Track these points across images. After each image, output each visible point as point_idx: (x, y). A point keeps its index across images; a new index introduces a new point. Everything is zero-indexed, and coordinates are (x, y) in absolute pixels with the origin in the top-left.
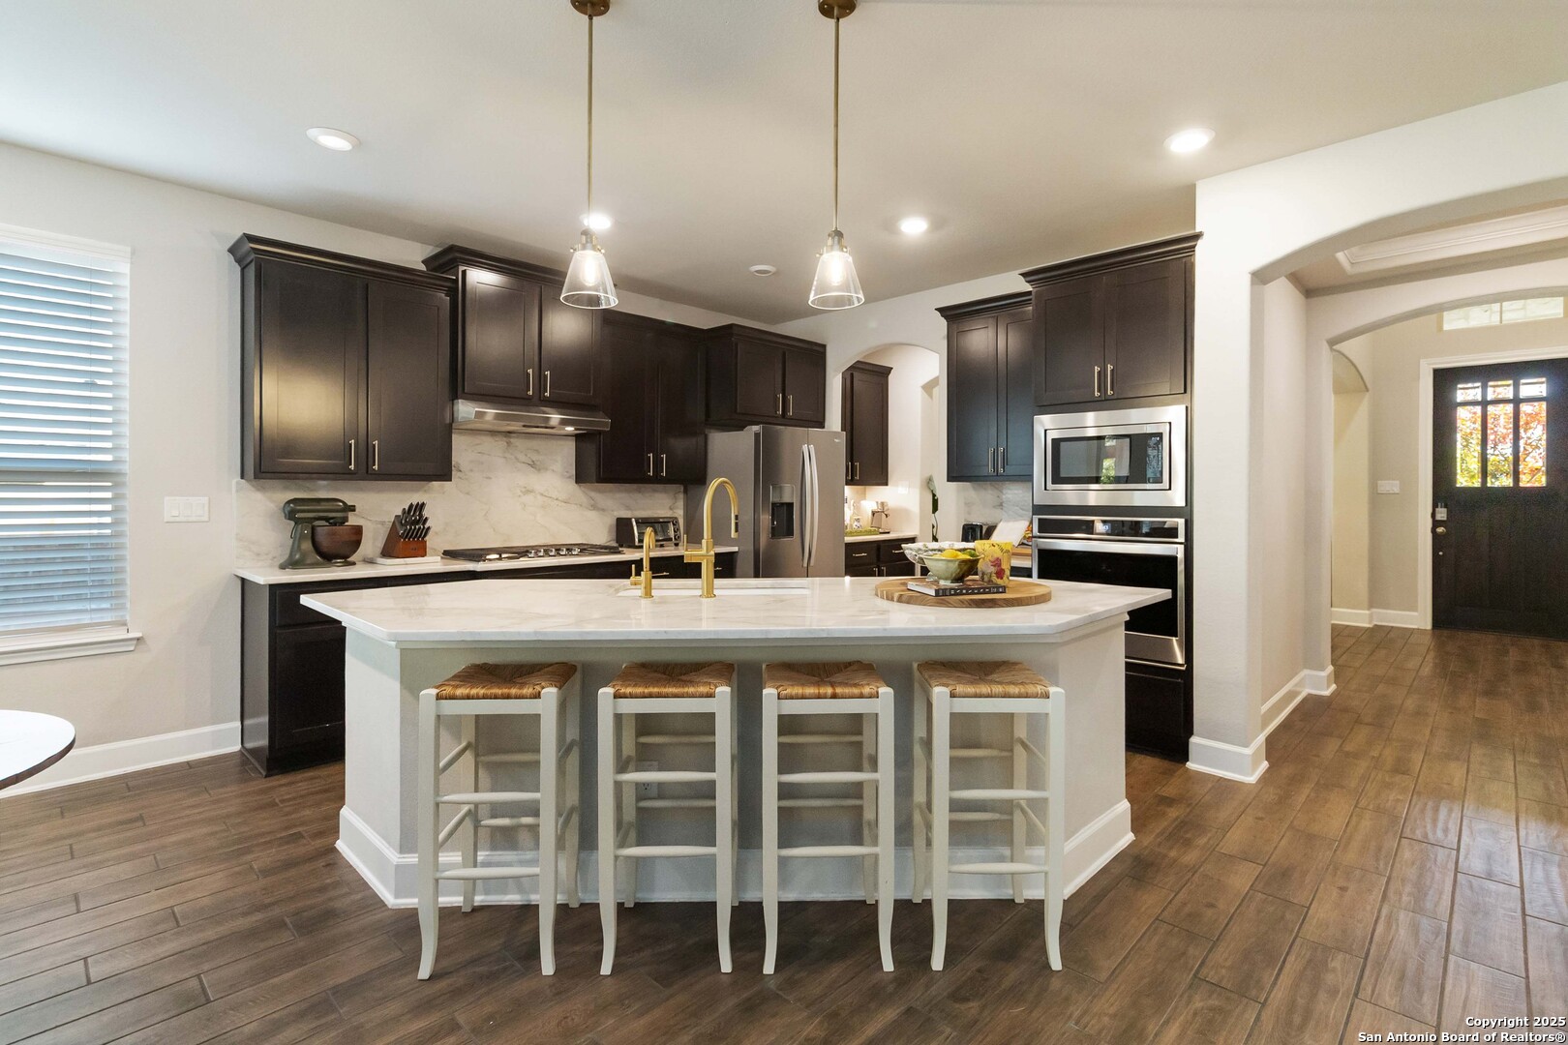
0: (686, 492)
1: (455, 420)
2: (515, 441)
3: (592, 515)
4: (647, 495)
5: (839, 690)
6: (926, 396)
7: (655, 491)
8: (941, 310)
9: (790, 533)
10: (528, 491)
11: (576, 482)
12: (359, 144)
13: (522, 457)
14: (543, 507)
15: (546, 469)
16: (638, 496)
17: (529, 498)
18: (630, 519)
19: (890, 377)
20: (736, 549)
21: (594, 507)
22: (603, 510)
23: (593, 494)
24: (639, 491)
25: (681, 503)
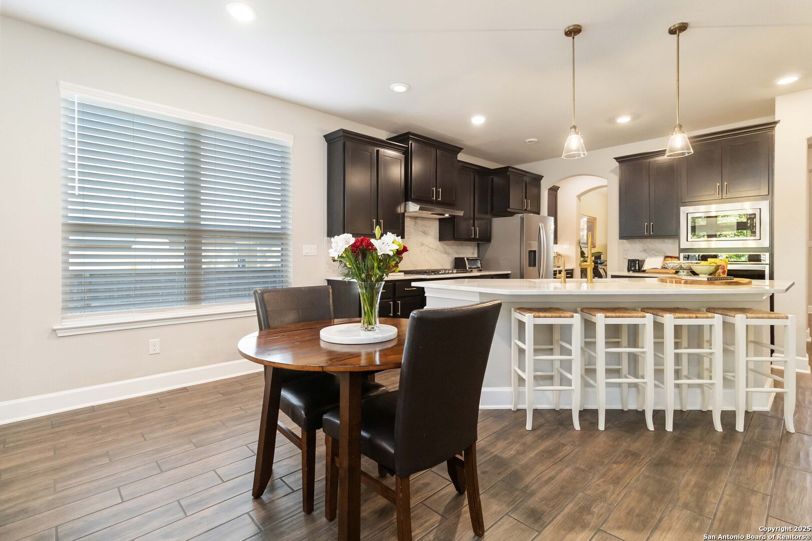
0: (478, 245)
1: (407, 211)
2: (419, 221)
3: (445, 256)
4: (464, 247)
5: (698, 315)
6: (578, 200)
7: (467, 245)
8: (616, 159)
9: (534, 265)
10: (423, 245)
11: (439, 241)
12: (409, 88)
13: (420, 229)
14: (428, 252)
15: (429, 234)
16: (461, 247)
17: (423, 247)
18: (464, 258)
19: (558, 191)
20: (510, 272)
21: (446, 253)
22: (449, 254)
23: (445, 246)
24: (461, 245)
25: (476, 252)
